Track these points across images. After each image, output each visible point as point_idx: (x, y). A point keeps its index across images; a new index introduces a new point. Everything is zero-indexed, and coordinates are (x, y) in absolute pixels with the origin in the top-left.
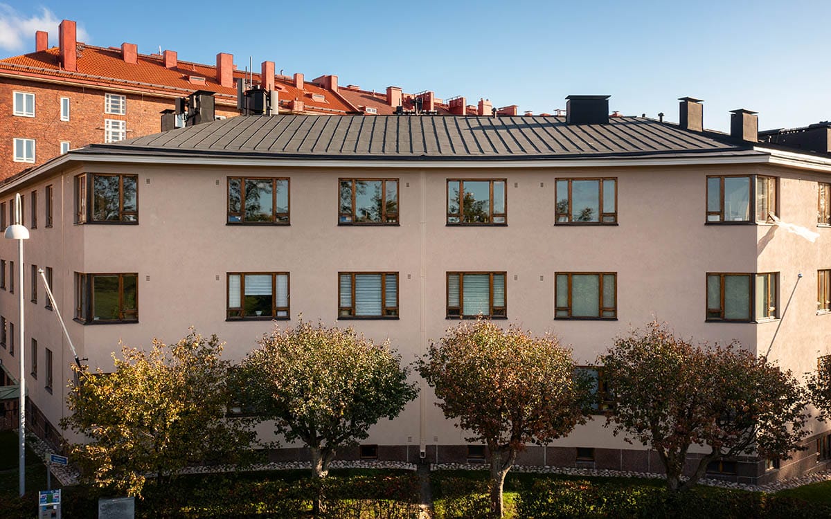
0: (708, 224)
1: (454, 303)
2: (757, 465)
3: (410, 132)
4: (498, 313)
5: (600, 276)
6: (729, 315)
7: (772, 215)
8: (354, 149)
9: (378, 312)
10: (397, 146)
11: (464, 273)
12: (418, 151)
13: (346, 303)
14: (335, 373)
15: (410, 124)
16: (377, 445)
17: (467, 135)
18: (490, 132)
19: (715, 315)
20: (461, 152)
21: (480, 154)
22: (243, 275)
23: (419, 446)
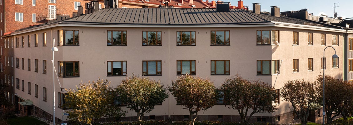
0: (257, 45)
1: (179, 70)
2: (272, 119)
3: (164, 15)
4: (193, 73)
5: (225, 61)
6: (264, 73)
7: (277, 42)
8: (147, 21)
9: (155, 73)
10: (161, 20)
11: (182, 61)
12: (168, 22)
13: (145, 71)
14: (145, 90)
15: (164, 12)
16: (155, 116)
17: (183, 15)
18: (191, 15)
19: (259, 73)
20: (181, 22)
21: (187, 23)
22: (112, 62)
23: (168, 116)
